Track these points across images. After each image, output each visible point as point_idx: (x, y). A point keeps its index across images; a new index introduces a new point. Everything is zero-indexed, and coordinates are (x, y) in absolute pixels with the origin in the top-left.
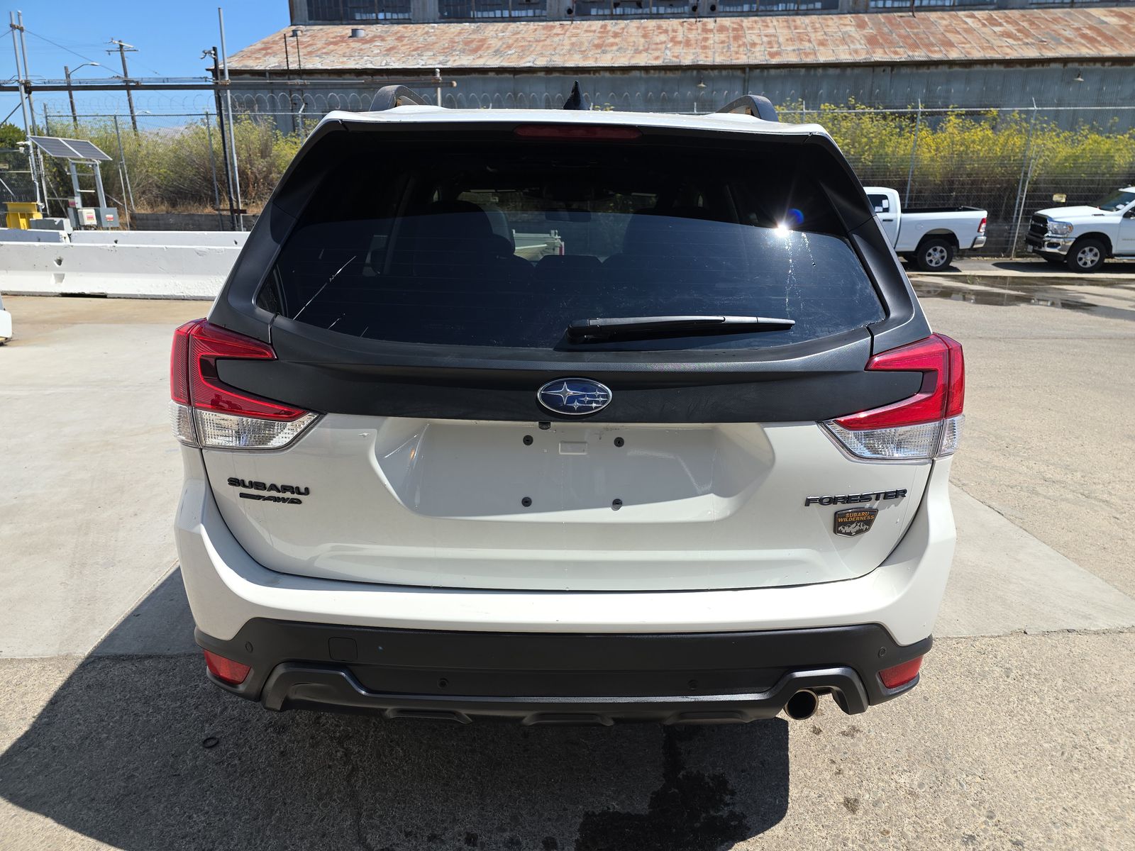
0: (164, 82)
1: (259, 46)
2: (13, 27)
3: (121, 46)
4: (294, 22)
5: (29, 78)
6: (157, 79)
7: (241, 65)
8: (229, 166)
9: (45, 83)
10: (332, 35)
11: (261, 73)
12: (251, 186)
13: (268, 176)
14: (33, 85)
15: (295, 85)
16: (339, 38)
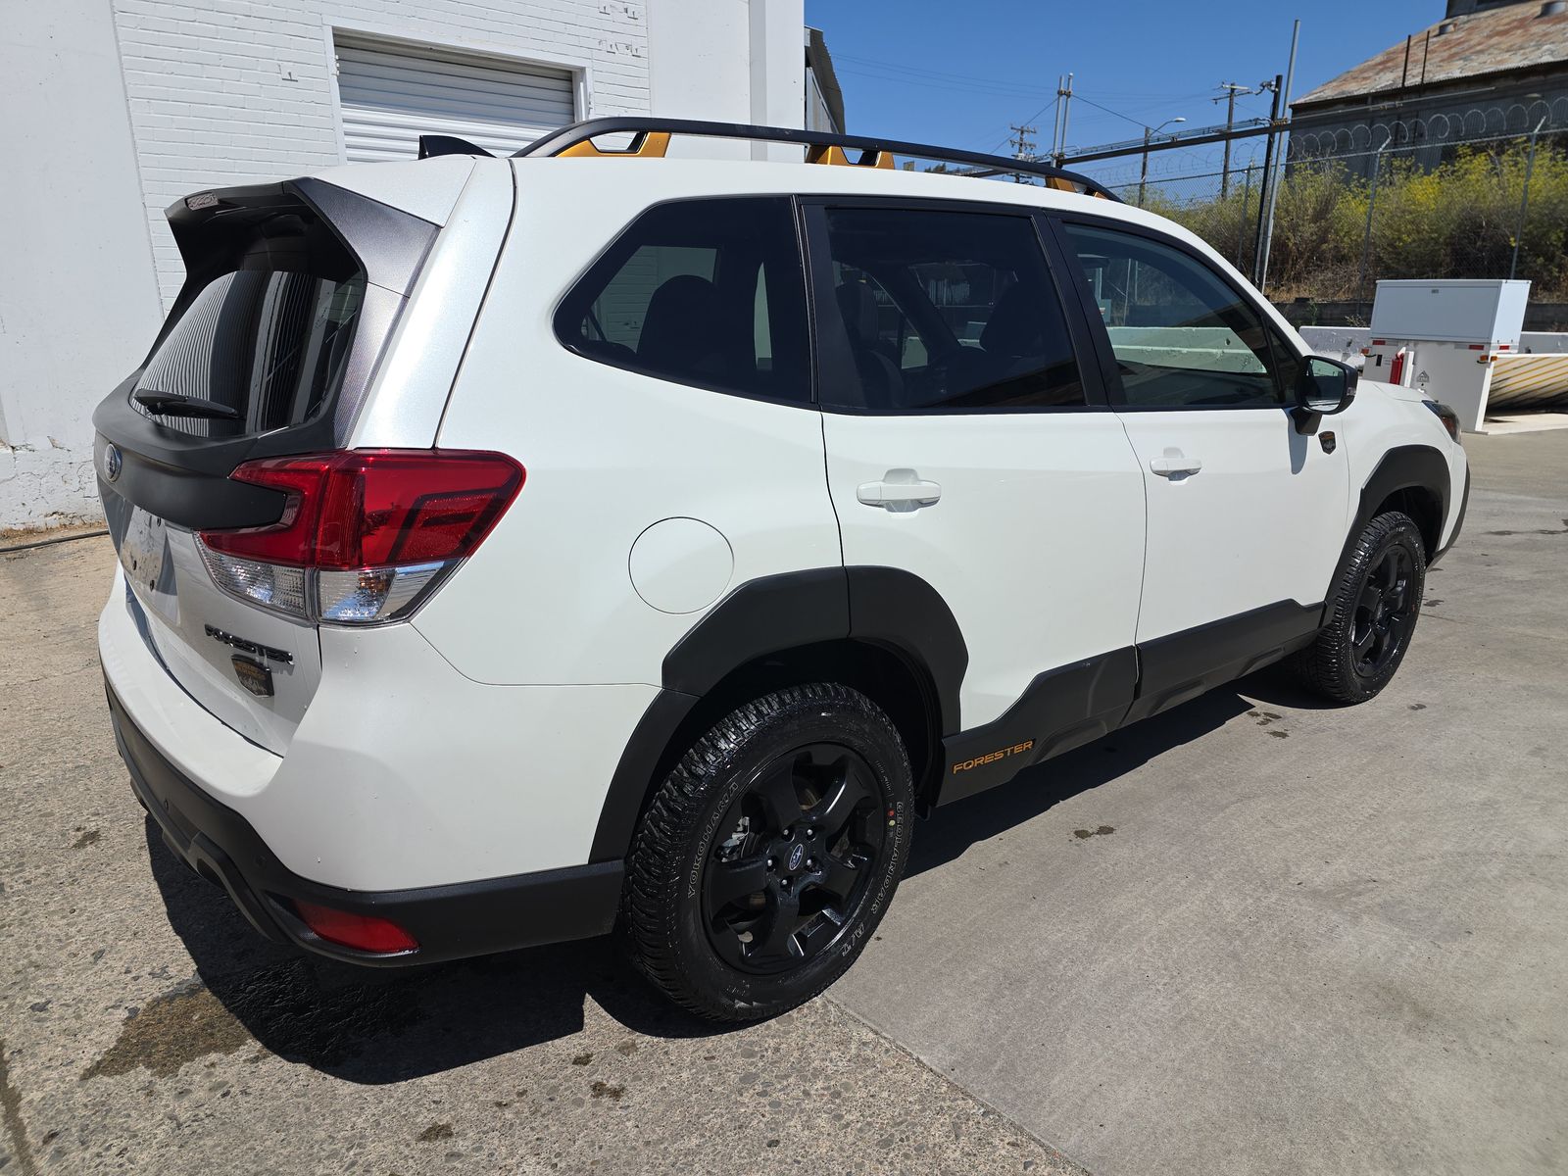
0: (1204, 133)
1: (1379, 58)
2: (1060, 93)
3: (1233, 90)
4: (1451, 14)
5: (1064, 150)
6: (1197, 131)
7: (1336, 92)
8: (1261, 237)
9: (1077, 153)
10: (1507, 20)
11: (1362, 99)
12: (1290, 262)
13: (1319, 247)
14: (1066, 157)
15: (1380, 110)
16: (1515, 24)
